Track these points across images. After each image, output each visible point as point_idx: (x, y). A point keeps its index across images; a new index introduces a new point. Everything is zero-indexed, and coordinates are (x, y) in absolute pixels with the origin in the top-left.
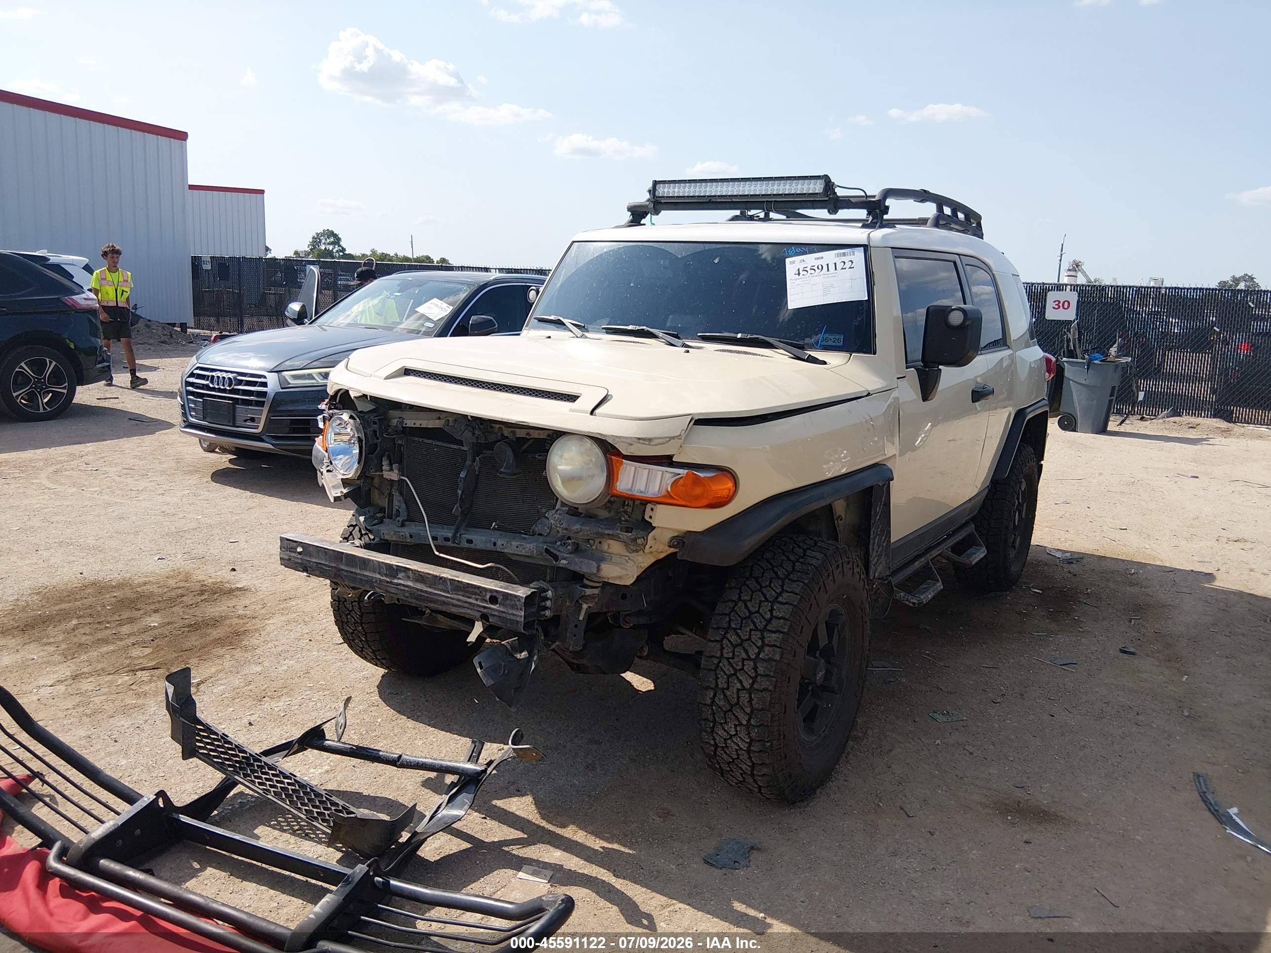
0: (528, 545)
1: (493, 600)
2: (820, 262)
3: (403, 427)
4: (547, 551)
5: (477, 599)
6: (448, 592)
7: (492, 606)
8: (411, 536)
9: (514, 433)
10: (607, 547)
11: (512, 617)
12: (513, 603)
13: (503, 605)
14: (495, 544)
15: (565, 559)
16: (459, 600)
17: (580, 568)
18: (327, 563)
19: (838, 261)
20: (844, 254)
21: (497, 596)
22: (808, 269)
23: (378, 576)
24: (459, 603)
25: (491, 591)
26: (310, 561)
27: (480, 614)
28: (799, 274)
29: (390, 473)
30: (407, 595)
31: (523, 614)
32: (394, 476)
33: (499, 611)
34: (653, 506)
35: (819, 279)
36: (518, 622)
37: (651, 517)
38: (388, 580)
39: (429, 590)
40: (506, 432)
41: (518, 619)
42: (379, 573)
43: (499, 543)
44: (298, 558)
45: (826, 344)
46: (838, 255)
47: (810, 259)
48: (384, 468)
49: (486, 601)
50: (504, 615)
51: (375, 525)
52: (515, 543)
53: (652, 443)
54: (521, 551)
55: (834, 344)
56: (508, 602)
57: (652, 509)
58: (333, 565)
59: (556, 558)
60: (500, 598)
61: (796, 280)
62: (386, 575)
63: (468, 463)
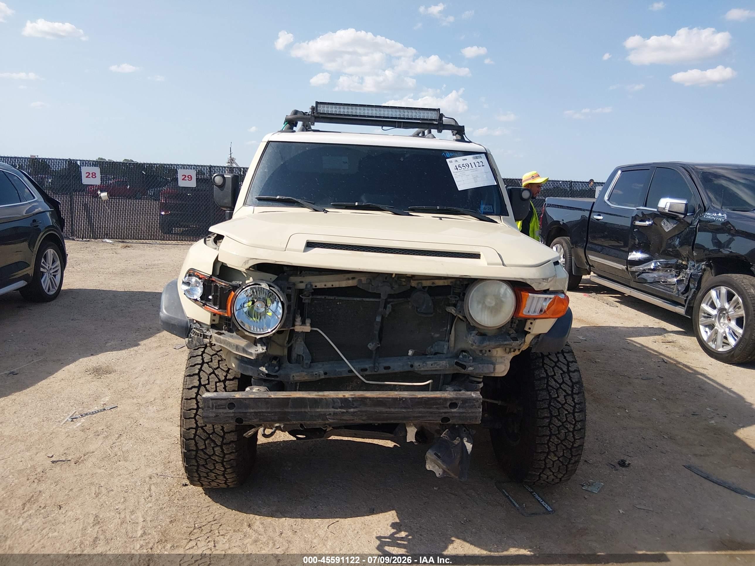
0: (441, 362)
1: (453, 405)
2: (465, 162)
3: (314, 289)
4: (457, 363)
5: (437, 408)
6: (409, 408)
7: (452, 410)
8: (325, 374)
9: (422, 283)
10: (495, 353)
11: (471, 415)
12: (472, 404)
13: (463, 407)
14: (412, 366)
15: (471, 366)
16: (420, 412)
17: (482, 370)
18: (269, 410)
19: (475, 161)
20: (477, 158)
21: (457, 402)
22: (461, 166)
23: (333, 410)
24: (420, 415)
25: (451, 399)
26: (246, 413)
27: (441, 418)
28: (457, 169)
29: (302, 327)
30: (364, 418)
31: (481, 410)
32: (307, 328)
33: (460, 413)
34: (532, 321)
35: (468, 172)
36: (476, 418)
37: (530, 329)
38: (345, 411)
39: (388, 410)
40: (414, 284)
41: (477, 415)
42: (333, 407)
43: (416, 364)
44: (230, 413)
45: (485, 211)
46: (474, 158)
47: (460, 160)
48: (297, 323)
49: (446, 408)
50: (464, 414)
51: (277, 371)
52: (429, 363)
53: (549, 281)
54: (436, 367)
55: (488, 211)
56: (467, 405)
57: (531, 323)
58: (277, 410)
59: (464, 367)
60: (460, 403)
61: (457, 172)
62: (341, 407)
63: (381, 309)
